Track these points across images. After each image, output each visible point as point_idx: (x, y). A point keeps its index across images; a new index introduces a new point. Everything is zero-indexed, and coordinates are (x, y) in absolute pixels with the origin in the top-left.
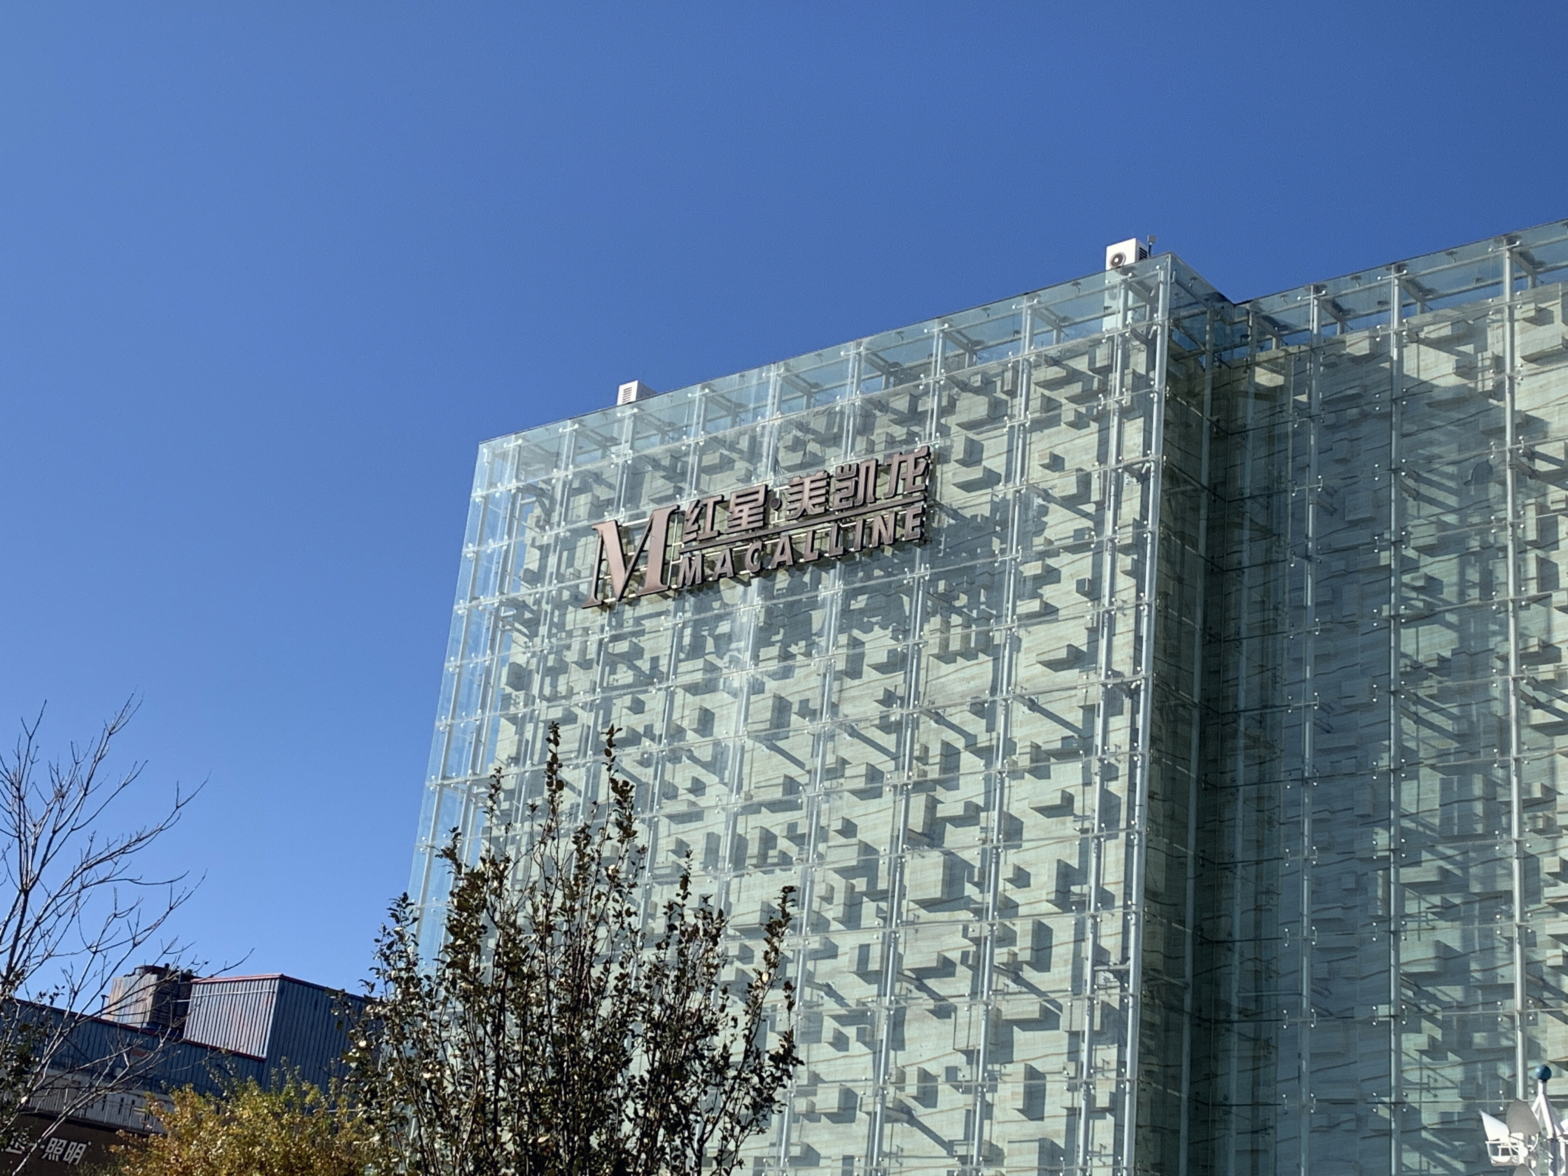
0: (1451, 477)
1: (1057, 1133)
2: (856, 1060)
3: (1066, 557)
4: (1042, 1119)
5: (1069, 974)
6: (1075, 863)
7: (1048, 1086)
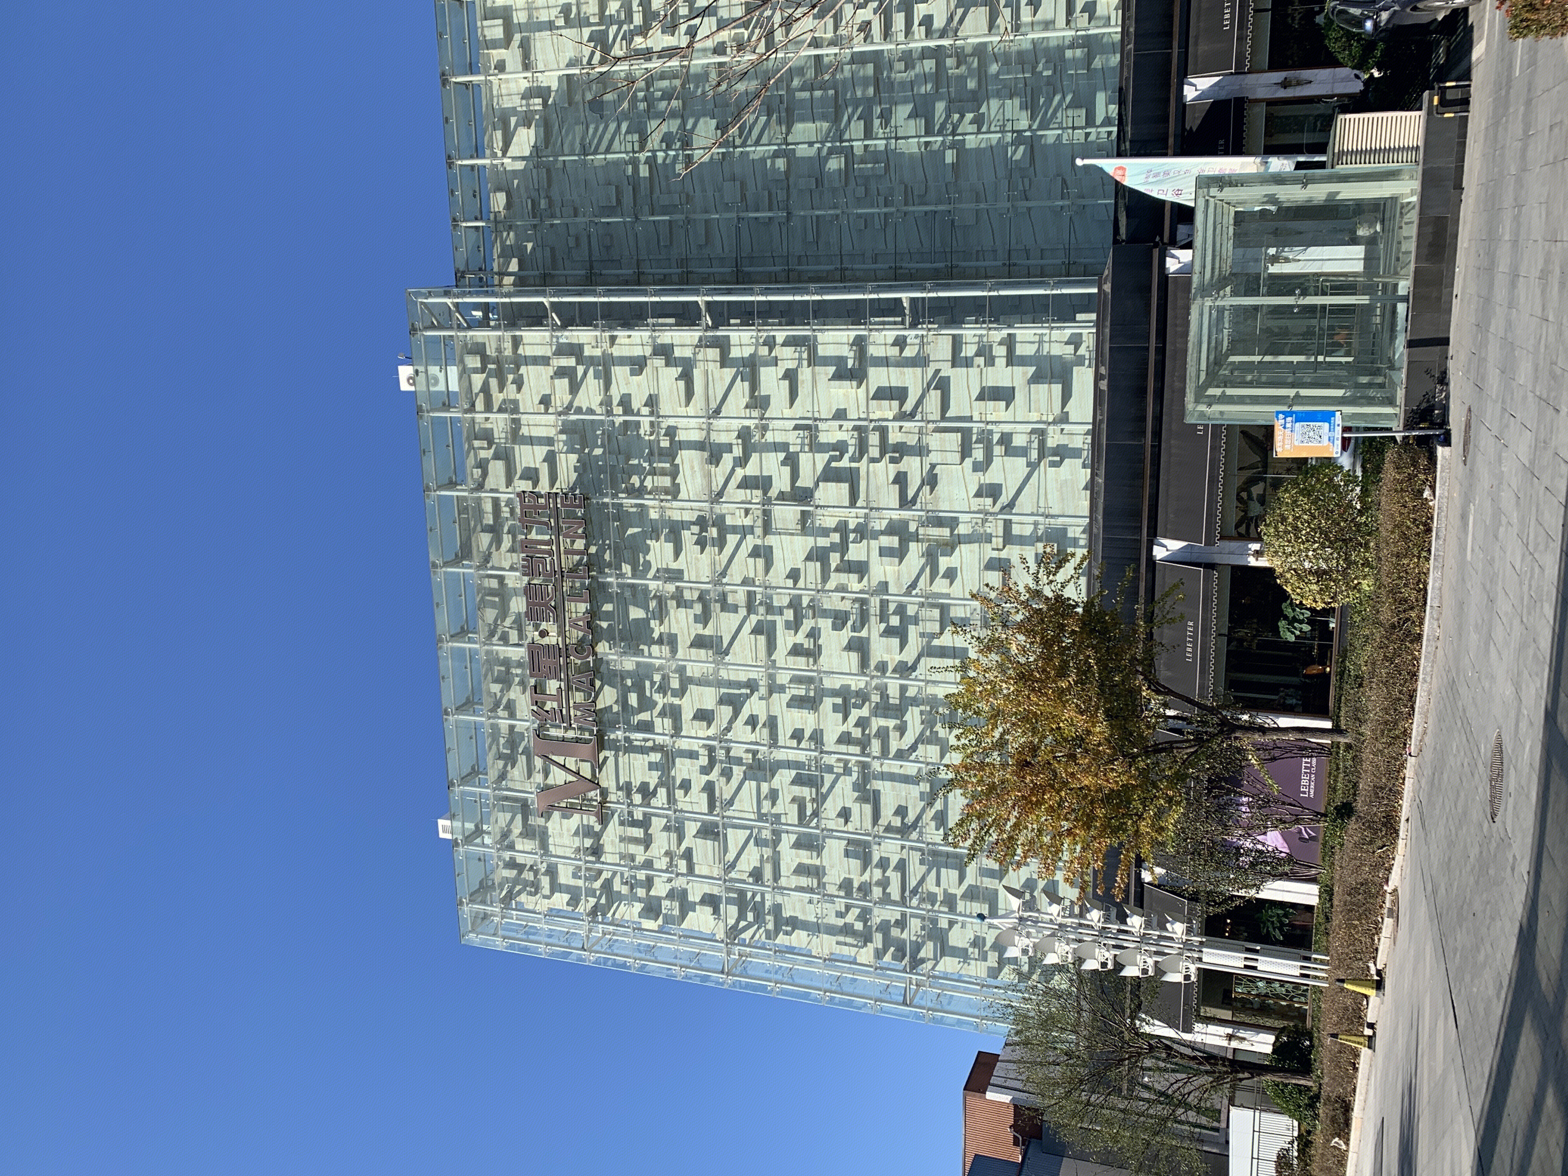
0: (596, 129)
1: (1025, 374)
2: (964, 560)
3: (613, 387)
4: (1013, 388)
5: (910, 369)
6: (832, 370)
7: (990, 384)
